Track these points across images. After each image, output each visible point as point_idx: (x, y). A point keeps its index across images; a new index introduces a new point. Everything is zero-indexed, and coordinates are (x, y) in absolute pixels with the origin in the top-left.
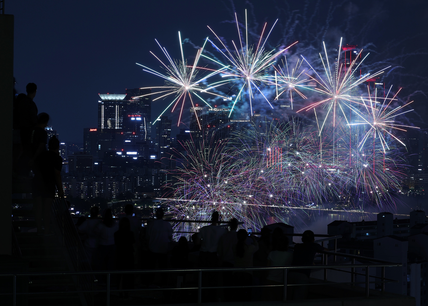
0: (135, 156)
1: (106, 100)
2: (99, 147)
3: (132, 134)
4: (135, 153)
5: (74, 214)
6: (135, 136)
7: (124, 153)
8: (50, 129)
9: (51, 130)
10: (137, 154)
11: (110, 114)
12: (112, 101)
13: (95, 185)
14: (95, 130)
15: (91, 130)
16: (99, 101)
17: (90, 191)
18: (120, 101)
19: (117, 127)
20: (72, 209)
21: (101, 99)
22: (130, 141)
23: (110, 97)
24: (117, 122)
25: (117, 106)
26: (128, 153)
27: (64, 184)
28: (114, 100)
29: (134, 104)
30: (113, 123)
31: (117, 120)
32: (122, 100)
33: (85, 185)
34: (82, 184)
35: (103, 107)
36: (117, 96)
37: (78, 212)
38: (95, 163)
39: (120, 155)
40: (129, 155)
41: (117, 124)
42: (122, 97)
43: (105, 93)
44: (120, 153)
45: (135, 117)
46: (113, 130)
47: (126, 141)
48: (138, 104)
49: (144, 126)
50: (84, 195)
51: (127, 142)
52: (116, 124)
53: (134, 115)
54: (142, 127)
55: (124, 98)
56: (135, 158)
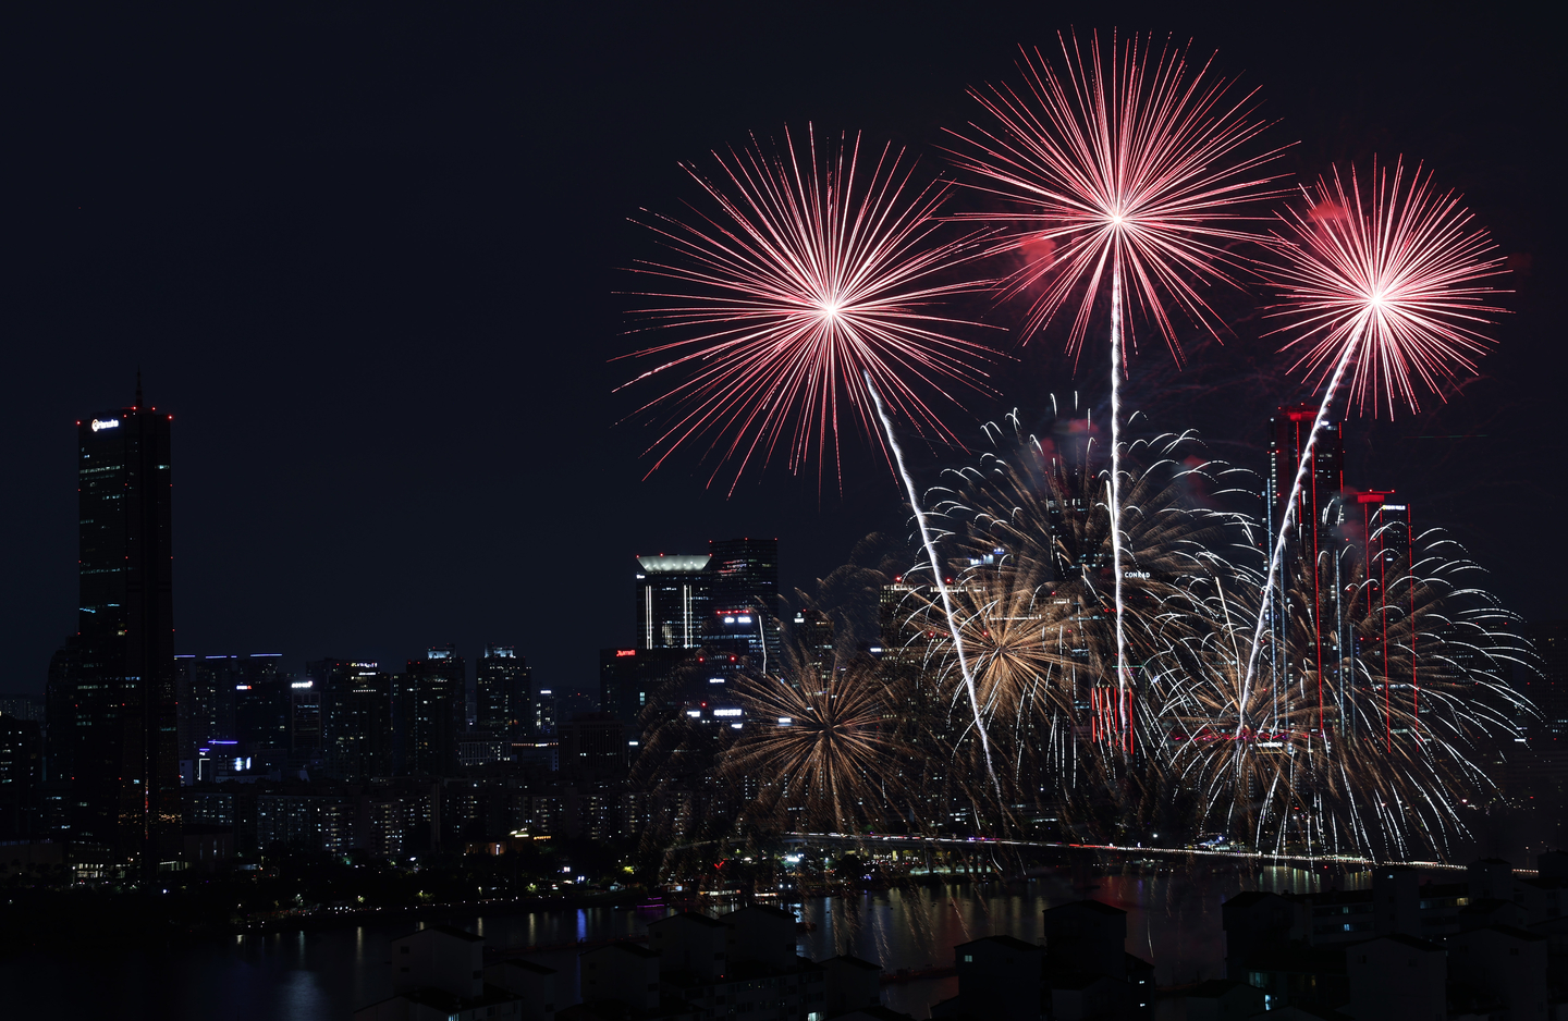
0: (736, 719)
1: (658, 571)
2: (642, 699)
3: (727, 661)
4: (737, 712)
5: (570, 882)
6: (737, 667)
7: (707, 713)
8: (508, 655)
9: (511, 656)
10: (743, 713)
11: (668, 608)
12: (672, 573)
13: (628, 803)
14: (631, 653)
15: (620, 653)
16: (639, 577)
17: (616, 819)
18: (694, 573)
19: (689, 643)
20: (567, 869)
21: (643, 571)
22: (722, 681)
23: (667, 565)
24: (688, 629)
25: (685, 588)
26: (718, 713)
27: (545, 803)
28: (678, 571)
29: (733, 581)
30: (678, 631)
31: (688, 625)
32: (698, 571)
33: (601, 804)
34: (594, 801)
35: (649, 590)
36: (685, 561)
37: (583, 878)
38: (631, 743)
39: (697, 720)
40: (720, 718)
41: (689, 634)
42: (699, 564)
43: (653, 553)
44: (696, 714)
45: (735, 616)
46: (678, 653)
47: (712, 681)
48: (742, 581)
49: (758, 639)
50: (599, 830)
51: (716, 683)
52: (686, 637)
53: (733, 610)
54: (754, 641)
55: (704, 565)
56: (738, 726)
